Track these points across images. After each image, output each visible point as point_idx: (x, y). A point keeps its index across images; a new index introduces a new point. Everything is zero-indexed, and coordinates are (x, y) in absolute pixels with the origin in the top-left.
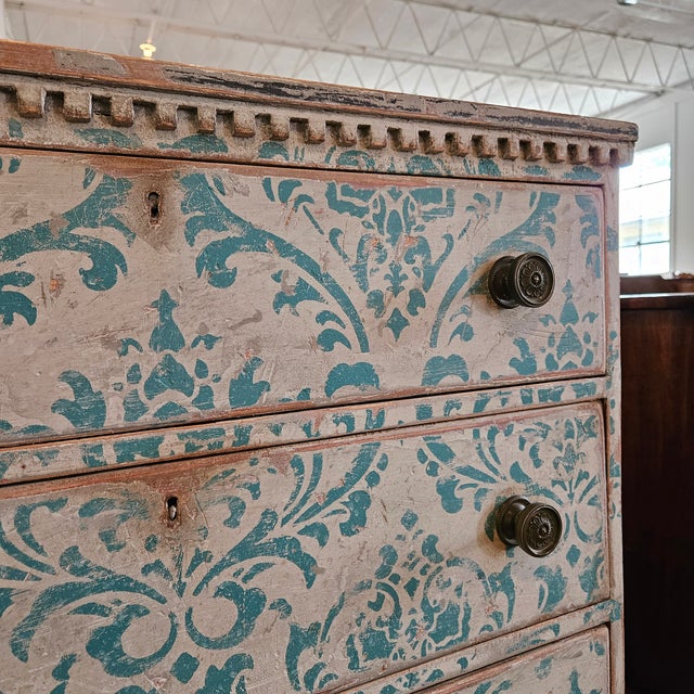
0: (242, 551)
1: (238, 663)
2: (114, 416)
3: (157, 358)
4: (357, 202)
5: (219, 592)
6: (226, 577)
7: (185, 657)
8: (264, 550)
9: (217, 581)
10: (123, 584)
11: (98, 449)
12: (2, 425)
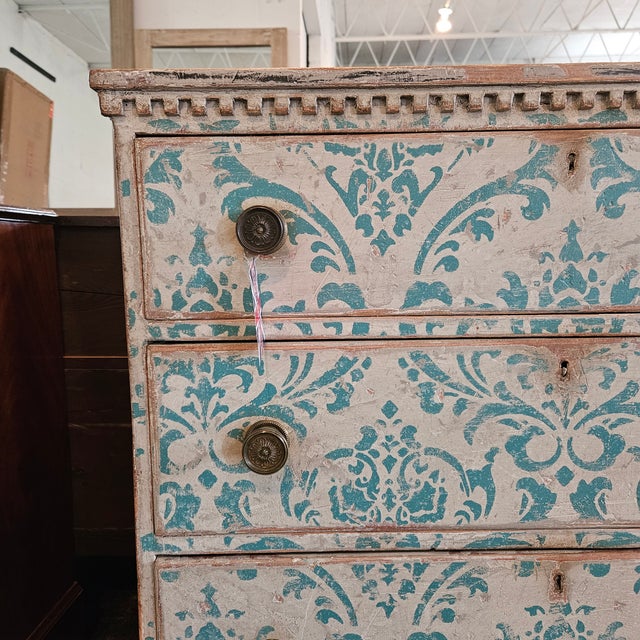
0: (611, 407)
1: (601, 483)
2: (533, 303)
3: (564, 266)
5: (591, 431)
6: (597, 422)
7: (565, 469)
8: (626, 409)
9: (591, 424)
10: (529, 411)
11: (521, 323)
12: (469, 301)
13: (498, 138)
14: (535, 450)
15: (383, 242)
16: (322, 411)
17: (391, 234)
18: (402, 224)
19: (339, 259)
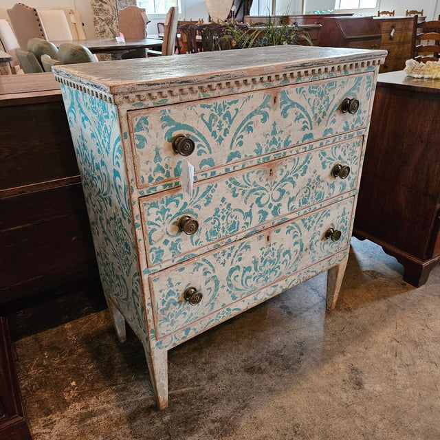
0: (282, 181)
1: (279, 205)
2: (263, 152)
3: (272, 137)
4: (315, 90)
5: (278, 190)
6: (279, 187)
7: (270, 204)
8: (286, 180)
9: (277, 188)
10: (262, 188)
11: (260, 159)
12: (246, 156)
13: (255, 94)
14: (263, 201)
15: (220, 140)
16: (203, 207)
17: (223, 137)
18: (226, 132)
19: (206, 149)
